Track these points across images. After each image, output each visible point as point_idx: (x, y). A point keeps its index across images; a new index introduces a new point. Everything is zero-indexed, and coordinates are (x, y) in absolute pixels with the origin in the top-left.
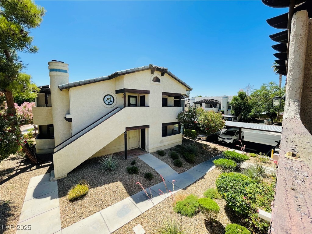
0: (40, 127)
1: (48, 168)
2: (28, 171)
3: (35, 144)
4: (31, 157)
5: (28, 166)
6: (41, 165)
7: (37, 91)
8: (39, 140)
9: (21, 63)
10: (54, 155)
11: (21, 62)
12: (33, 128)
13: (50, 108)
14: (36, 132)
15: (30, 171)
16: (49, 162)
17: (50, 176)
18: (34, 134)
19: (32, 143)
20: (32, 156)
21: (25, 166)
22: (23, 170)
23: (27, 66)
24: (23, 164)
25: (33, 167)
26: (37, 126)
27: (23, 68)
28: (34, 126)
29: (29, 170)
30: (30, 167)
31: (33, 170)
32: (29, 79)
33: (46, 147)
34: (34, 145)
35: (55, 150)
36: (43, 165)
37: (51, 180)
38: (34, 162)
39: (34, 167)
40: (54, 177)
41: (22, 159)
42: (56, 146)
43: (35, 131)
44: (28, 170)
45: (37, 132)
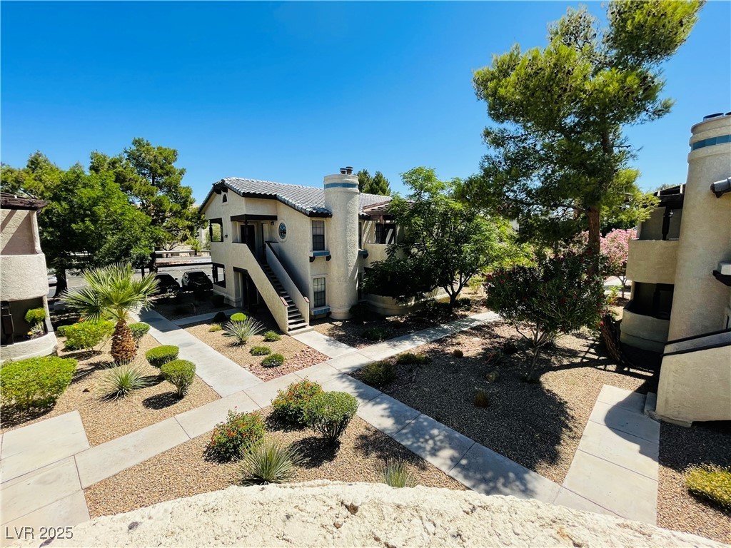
0: (638, 286)
1: (642, 381)
2: (600, 369)
3: (621, 321)
4: (610, 345)
5: (601, 358)
6: (626, 369)
7: (652, 204)
8: (629, 314)
9: (627, 150)
10: (666, 360)
11: (627, 147)
12: (620, 284)
13: (671, 243)
14: (623, 295)
15: (605, 370)
16: (646, 371)
17: (644, 403)
18: (620, 298)
19: (614, 316)
20: (613, 342)
21: (596, 357)
22: (592, 364)
23: (638, 153)
24: (592, 350)
25: (610, 366)
26: (629, 283)
27: (631, 159)
28: (623, 282)
29: (602, 367)
30: (606, 363)
31: (609, 371)
32: (635, 178)
33: (645, 334)
34: (616, 322)
35: (668, 349)
36: (631, 370)
37: (645, 410)
38: (614, 355)
39: (612, 367)
40: (654, 410)
41: (592, 342)
42: (669, 340)
43: (623, 292)
44: (600, 367)
45: (628, 295)
